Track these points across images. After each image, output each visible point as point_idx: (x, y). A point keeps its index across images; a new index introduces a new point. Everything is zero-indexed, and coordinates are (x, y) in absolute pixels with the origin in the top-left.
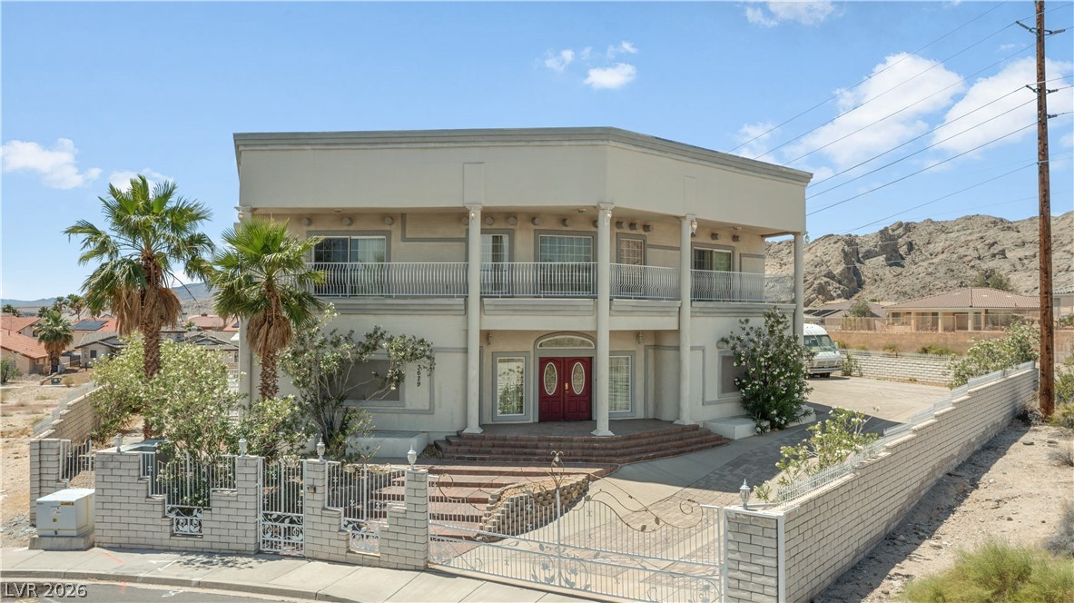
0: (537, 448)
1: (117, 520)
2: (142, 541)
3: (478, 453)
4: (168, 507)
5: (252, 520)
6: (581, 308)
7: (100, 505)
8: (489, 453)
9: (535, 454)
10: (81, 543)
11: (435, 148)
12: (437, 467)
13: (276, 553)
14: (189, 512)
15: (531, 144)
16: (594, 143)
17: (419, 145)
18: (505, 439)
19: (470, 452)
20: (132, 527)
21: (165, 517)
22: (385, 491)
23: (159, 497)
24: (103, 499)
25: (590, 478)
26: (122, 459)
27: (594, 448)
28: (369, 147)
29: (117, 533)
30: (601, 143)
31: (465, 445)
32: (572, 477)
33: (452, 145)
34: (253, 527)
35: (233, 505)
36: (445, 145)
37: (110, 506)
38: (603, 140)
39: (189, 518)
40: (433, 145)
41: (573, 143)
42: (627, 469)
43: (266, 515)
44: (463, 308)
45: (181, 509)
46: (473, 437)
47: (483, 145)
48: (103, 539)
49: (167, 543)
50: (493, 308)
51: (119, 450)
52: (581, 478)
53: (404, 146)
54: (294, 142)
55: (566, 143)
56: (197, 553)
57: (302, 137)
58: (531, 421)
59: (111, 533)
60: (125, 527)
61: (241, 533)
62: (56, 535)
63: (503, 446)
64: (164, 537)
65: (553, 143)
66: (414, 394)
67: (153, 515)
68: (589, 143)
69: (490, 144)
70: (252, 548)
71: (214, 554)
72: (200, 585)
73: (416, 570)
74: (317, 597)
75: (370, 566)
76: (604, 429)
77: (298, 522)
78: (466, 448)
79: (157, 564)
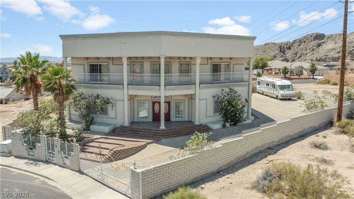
0: (141, 132)
1: (17, 149)
2: (22, 155)
3: (124, 132)
4: (27, 147)
5: (44, 153)
6: (156, 89)
7: (13, 145)
8: (127, 132)
9: (139, 134)
10: (8, 155)
11: (113, 38)
12: (109, 137)
13: (50, 162)
14: (32, 149)
15: (140, 37)
16: (158, 36)
17: (108, 38)
18: (134, 128)
19: (122, 132)
20: (20, 152)
21: (27, 150)
22: (90, 144)
23: (25, 144)
24: (13, 144)
25: (148, 143)
26: (16, 134)
27: (157, 133)
28: (95, 38)
29: (17, 153)
30: (160, 36)
31: (122, 129)
32: (140, 143)
33: (117, 37)
34: (45, 155)
35: (40, 148)
36: (115, 37)
37: (15, 146)
38: (160, 35)
39: (32, 151)
40: (112, 38)
41: (152, 36)
42: (164, 140)
43: (48, 152)
44: (123, 88)
45: (30, 148)
46: (125, 127)
47: (126, 37)
48: (14, 154)
49: (27, 156)
50: (131, 88)
51: (16, 132)
52: (145, 143)
53: (104, 38)
54: (75, 37)
55: (150, 36)
56: (32, 160)
57: (76, 36)
58: (150, 121)
59: (16, 153)
60: (18, 151)
61: (42, 156)
62: (3, 152)
63: (132, 131)
64: (26, 155)
65: (146, 36)
66: (111, 113)
67: (24, 149)
68: (156, 36)
69: (128, 37)
70: (45, 160)
71: (36, 161)
72: (24, 171)
73: (77, 171)
74: (46, 177)
75: (68, 168)
76: (163, 127)
77: (54, 154)
78: (121, 131)
79: (21, 163)
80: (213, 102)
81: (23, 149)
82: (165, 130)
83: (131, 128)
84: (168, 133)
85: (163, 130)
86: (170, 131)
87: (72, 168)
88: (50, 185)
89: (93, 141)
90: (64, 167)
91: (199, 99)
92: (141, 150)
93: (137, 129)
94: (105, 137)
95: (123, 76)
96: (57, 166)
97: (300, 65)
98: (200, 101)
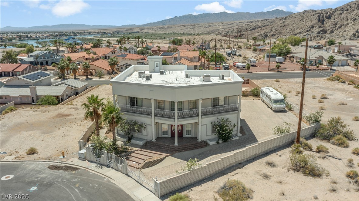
0: (163, 146)
2: (92, 160)
3: (152, 146)
4: (95, 156)
6: (172, 121)
8: (154, 147)
9: (161, 148)
10: (84, 159)
12: (143, 150)
13: (110, 167)
14: (98, 158)
15: (162, 88)
18: (158, 144)
21: (95, 158)
22: (132, 155)
23: (94, 154)
25: (167, 156)
26: (89, 148)
27: (173, 148)
28: (133, 86)
30: (175, 89)
32: (162, 156)
35: (103, 158)
36: (147, 87)
37: (88, 154)
40: (144, 86)
42: (176, 154)
43: (108, 160)
44: (151, 117)
46: (153, 142)
47: (153, 87)
48: (88, 159)
49: (96, 162)
50: (156, 118)
52: (164, 156)
53: (139, 86)
54: (120, 83)
55: (168, 89)
56: (99, 164)
58: (169, 137)
60: (90, 158)
61: (105, 162)
62: (81, 158)
64: (95, 160)
65: (166, 88)
66: (144, 132)
68: (172, 89)
70: (106, 165)
71: (101, 165)
72: (96, 172)
73: (125, 174)
74: (109, 177)
75: (120, 172)
76: (176, 144)
77: (112, 162)
78: (150, 145)
79: (93, 166)
80: (211, 127)
81: (93, 157)
82: (178, 147)
83: (156, 143)
84: (180, 149)
85: (177, 146)
86: (181, 147)
87: (123, 172)
88: (113, 183)
89: (133, 152)
90: (118, 171)
91: (201, 125)
92: (162, 161)
93: (160, 144)
94: (140, 149)
95: (151, 109)
96: (114, 170)
97: (321, 55)
98: (202, 126)
